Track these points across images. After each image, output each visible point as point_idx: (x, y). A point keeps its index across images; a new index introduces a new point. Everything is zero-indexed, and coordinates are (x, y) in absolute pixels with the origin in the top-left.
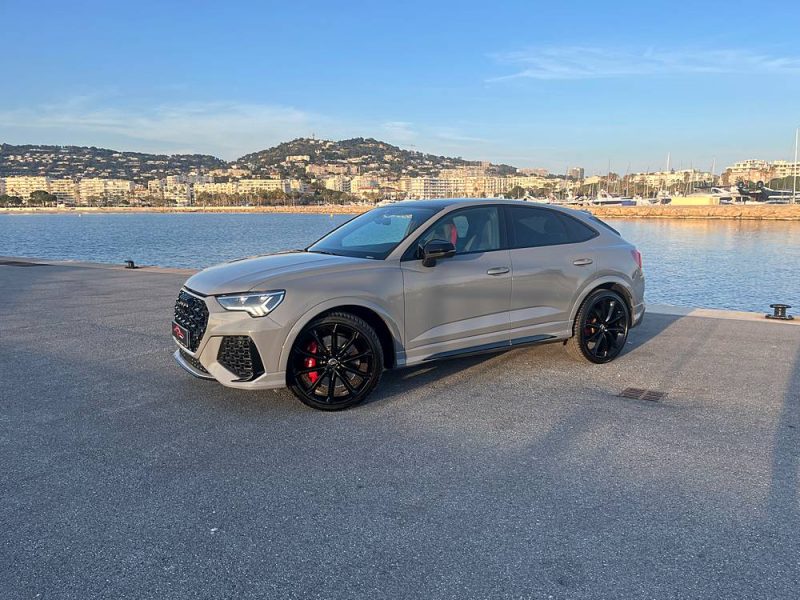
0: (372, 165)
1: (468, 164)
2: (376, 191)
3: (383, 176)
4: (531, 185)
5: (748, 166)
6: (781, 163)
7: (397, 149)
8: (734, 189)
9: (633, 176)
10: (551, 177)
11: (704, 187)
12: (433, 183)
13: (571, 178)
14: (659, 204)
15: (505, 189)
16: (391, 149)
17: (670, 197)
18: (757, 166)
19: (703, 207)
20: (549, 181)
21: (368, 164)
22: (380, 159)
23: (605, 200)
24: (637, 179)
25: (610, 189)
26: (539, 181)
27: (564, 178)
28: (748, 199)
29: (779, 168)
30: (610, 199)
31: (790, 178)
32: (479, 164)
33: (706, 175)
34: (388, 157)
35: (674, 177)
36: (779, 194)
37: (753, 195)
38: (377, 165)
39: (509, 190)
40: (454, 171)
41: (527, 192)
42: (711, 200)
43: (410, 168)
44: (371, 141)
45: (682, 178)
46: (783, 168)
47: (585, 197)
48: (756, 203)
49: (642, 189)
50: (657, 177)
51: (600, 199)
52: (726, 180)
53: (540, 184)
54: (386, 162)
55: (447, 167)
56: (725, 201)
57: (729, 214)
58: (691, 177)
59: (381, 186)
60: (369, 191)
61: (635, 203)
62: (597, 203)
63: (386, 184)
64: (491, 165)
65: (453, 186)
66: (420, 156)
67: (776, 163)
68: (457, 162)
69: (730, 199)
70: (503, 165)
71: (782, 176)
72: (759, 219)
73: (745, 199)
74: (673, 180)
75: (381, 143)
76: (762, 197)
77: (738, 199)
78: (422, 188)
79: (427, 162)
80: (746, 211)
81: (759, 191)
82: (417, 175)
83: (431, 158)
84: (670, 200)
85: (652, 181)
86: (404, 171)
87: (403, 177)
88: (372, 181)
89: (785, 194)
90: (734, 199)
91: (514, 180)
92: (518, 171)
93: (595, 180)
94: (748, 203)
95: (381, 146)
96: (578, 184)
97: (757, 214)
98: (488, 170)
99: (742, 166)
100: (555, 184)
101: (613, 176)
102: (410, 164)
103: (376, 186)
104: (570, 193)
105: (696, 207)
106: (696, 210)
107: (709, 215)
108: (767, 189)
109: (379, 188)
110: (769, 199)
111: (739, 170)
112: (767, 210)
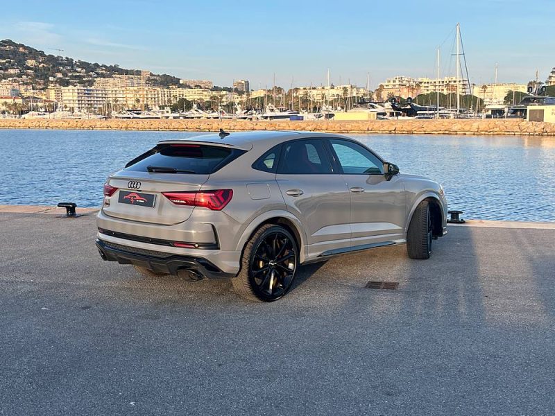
0: (11, 71)
1: (127, 72)
2: (19, 101)
3: (27, 84)
4: (196, 97)
5: (397, 82)
6: (425, 80)
7: (42, 54)
8: (388, 105)
9: (297, 90)
10: (216, 89)
11: (362, 102)
12: (89, 93)
13: (236, 90)
14: (323, 118)
15: (169, 101)
16: (34, 54)
17: (333, 112)
18: (404, 82)
19: (363, 121)
20: (215, 93)
21: (6, 69)
22: (21, 63)
23: (273, 114)
24: (301, 93)
25: (277, 103)
26: (205, 93)
27: (229, 90)
28: (400, 115)
29: (422, 84)
30: (278, 113)
31: (433, 95)
32: (138, 73)
33: (362, 90)
34: (30, 63)
35: (334, 92)
36: (426, 109)
37: (404, 111)
38: (17, 71)
39: (174, 102)
40: (111, 80)
41: (195, 106)
42: (369, 115)
43: (59, 75)
44: (9, 43)
45: (341, 93)
46: (426, 85)
47: (255, 112)
48: (407, 118)
49: (305, 103)
50: (319, 92)
51: (269, 113)
52: (379, 96)
53: (206, 97)
54: (29, 68)
55: (103, 76)
56: (381, 116)
57: (385, 128)
58: (349, 92)
59: (25, 95)
60: (9, 101)
61: (302, 118)
62: (266, 118)
63: (31, 93)
64: (151, 75)
65: (111, 98)
66: (70, 62)
67: (420, 80)
68: (113, 71)
69: (384, 114)
70: (165, 75)
71: (426, 92)
72: (410, 133)
73: (398, 115)
74: (333, 95)
75: (22, 46)
76: (411, 112)
77: (392, 114)
78: (75, 98)
79: (79, 70)
80: (399, 126)
81: (409, 107)
82: (66, 84)
83: (83, 65)
84: (333, 115)
85: (315, 95)
86: (51, 79)
87: (51, 86)
88: (13, 90)
89: (430, 109)
90: (388, 114)
91: (178, 92)
92: (181, 82)
93: (261, 94)
94: (400, 118)
95: (21, 49)
96: (245, 97)
97: (409, 129)
98: (149, 80)
99: (392, 82)
100: (222, 96)
101: (279, 90)
102: (59, 71)
103: (19, 95)
104: (238, 107)
105: (357, 122)
106: (357, 125)
107: (368, 130)
108: (415, 104)
109: (22, 98)
110: (417, 114)
111: (390, 87)
112: (417, 124)
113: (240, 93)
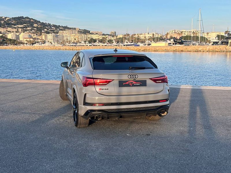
0: (28, 28)
1: (70, 29)
2: (32, 39)
3: (34, 33)
4: (97, 38)
5: (173, 32)
6: (184, 31)
7: (39, 22)
8: (172, 40)
9: (135, 35)
10: (103, 35)
11: (161, 39)
12: (57, 36)
13: (111, 35)
14: (147, 45)
15: (87, 39)
16: (37, 22)
17: (150, 43)
18: (176, 32)
19: (163, 47)
20: (103, 36)
21: (26, 28)
22: (32, 25)
23: (127, 44)
25: (128, 40)
26: (100, 36)
27: (109, 35)
28: (177, 44)
30: (129, 44)
32: (75, 29)
33: (159, 35)
34: (35, 25)
35: (148, 35)
36: (187, 42)
37: (178, 42)
38: (30, 28)
40: (65, 31)
41: (98, 41)
42: (166, 44)
43: (46, 30)
44: (28, 18)
45: (151, 36)
46: (185, 33)
47: (120, 43)
48: (179, 45)
49: (138, 40)
50: (143, 35)
51: (126, 44)
52: (167, 37)
53: (101, 38)
54: (35, 27)
55: (62, 30)
57: (172, 49)
58: (155, 35)
59: (34, 37)
60: (28, 39)
61: (139, 45)
62: (125, 45)
63: (35, 36)
64: (80, 29)
65: (65, 38)
66: (49, 25)
67: (182, 31)
68: (65, 28)
69: (171, 44)
70: (85, 30)
71: (185, 35)
72: (182, 51)
73: (176, 44)
74: (149, 37)
75: (32, 19)
76: (181, 43)
77: (173, 44)
78: (52, 38)
79: (53, 28)
80: (177, 48)
81: (180, 41)
82: (49, 33)
83: (55, 26)
84: (150, 44)
85: (142, 37)
86: (43, 31)
87: (43, 34)
88: (29, 35)
89: (189, 42)
90: (172, 44)
91: (90, 36)
92: (91, 32)
93: (121, 36)
95: (32, 20)
96: (115, 38)
97: (182, 49)
98: (79, 31)
99: (171, 32)
100: (107, 37)
101: (128, 35)
102: (46, 28)
103: (31, 37)
104: (114, 41)
105: (161, 47)
106: (161, 48)
107: (165, 50)
108: (183, 40)
109: (33, 38)
110: (184, 44)
111: (170, 33)
112: (184, 48)
113: (113, 36)
